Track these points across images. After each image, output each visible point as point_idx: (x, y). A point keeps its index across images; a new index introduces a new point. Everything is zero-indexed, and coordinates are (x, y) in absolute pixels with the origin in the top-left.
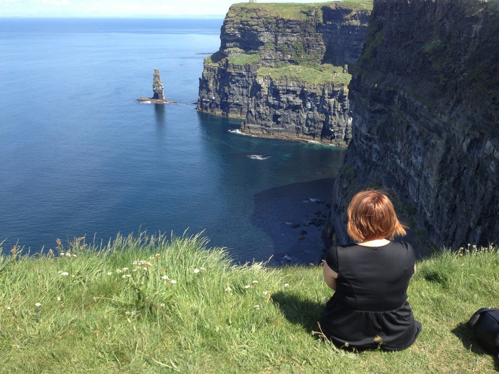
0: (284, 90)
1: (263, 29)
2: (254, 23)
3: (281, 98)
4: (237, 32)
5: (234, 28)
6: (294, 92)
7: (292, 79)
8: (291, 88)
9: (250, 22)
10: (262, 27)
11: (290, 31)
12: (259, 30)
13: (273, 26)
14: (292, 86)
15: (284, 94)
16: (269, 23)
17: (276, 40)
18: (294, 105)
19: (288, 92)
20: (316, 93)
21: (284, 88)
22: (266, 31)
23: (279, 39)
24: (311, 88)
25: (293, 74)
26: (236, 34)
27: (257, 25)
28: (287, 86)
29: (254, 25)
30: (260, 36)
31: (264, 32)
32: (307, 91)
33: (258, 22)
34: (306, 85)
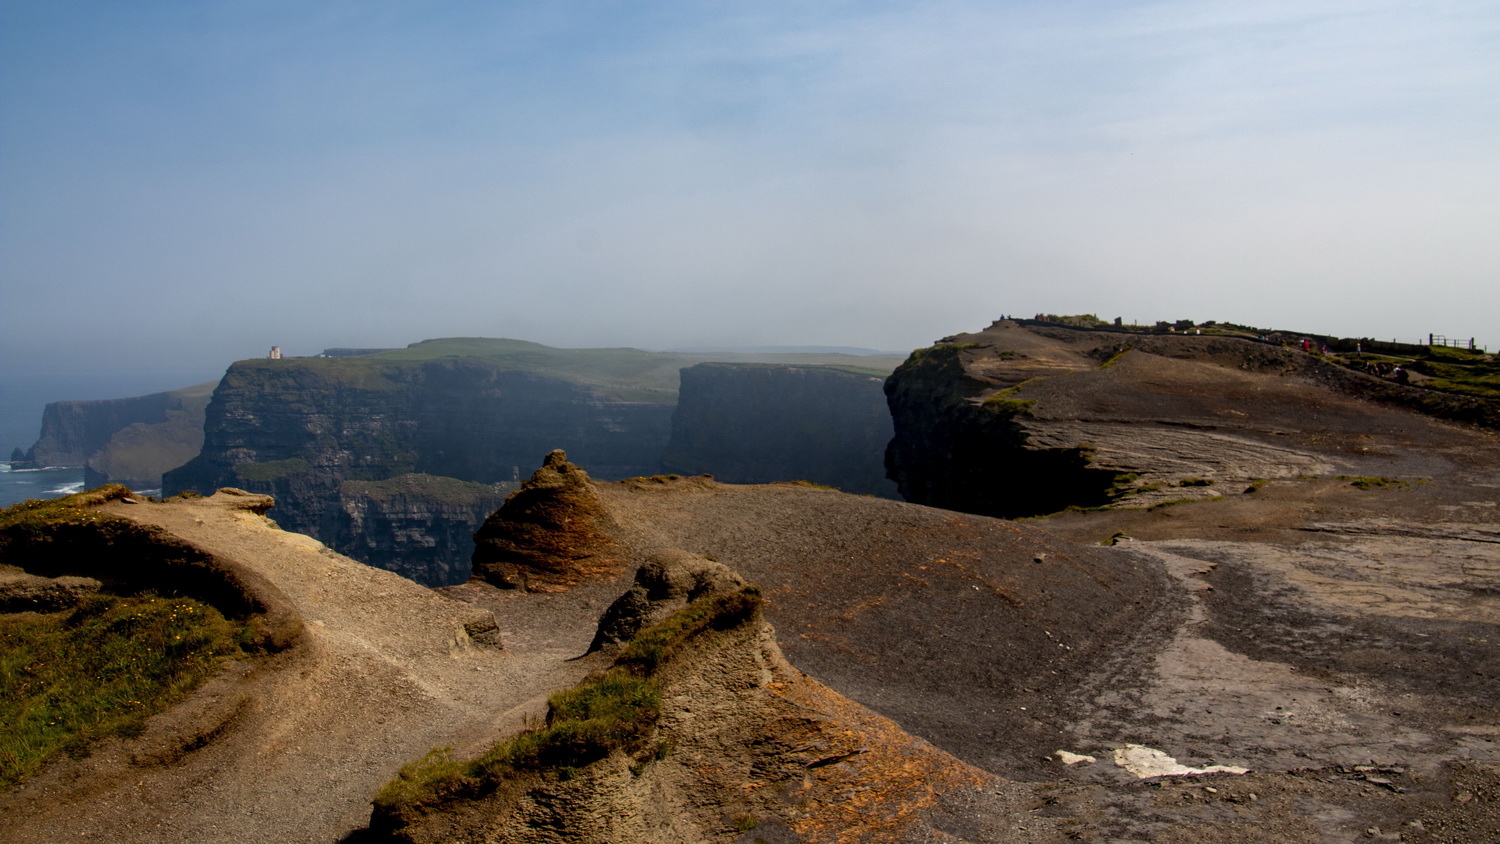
0: (400, 521)
1: (314, 410)
2: (291, 398)
3: (397, 536)
4: (251, 417)
5: (244, 408)
6: (420, 523)
7: (416, 498)
8: (415, 516)
9: (283, 397)
10: (310, 406)
11: (367, 410)
12: (306, 411)
13: (332, 402)
14: (417, 512)
15: (400, 528)
16: (324, 397)
17: (340, 431)
18: (423, 547)
19: (408, 523)
20: (466, 522)
21: (402, 516)
22: (318, 413)
23: (346, 426)
24: (456, 514)
25: (417, 490)
26: (250, 420)
27: (299, 401)
28: (405, 512)
29: (293, 402)
30: (307, 423)
31: (313, 414)
32: (448, 519)
33: (301, 396)
34: (445, 508)
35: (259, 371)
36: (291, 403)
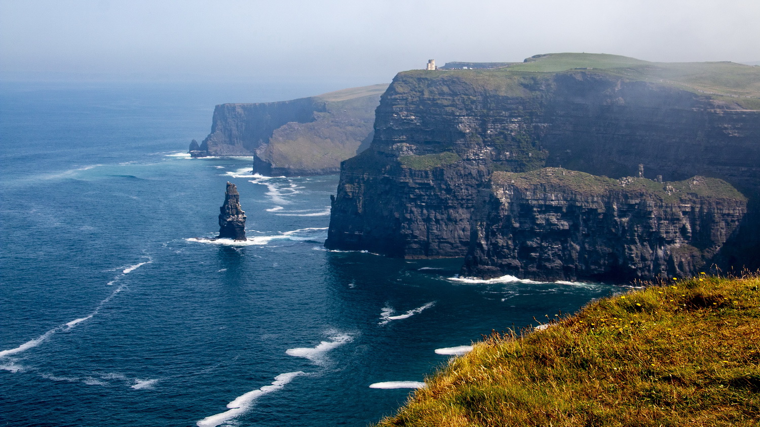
0: (540, 206)
1: (464, 113)
2: (445, 102)
3: (537, 219)
4: (413, 117)
5: (407, 110)
6: (557, 209)
7: (554, 188)
8: (553, 203)
9: (439, 102)
10: (461, 109)
11: (507, 114)
12: (458, 114)
13: (479, 108)
14: (554, 199)
15: (540, 212)
16: (473, 102)
17: (485, 130)
18: (559, 229)
19: (547, 209)
20: (596, 210)
21: (542, 202)
22: (467, 115)
23: (489, 127)
24: (588, 202)
25: (555, 181)
26: (412, 120)
27: (452, 105)
28: (545, 199)
29: (448, 106)
30: (458, 123)
31: (464, 116)
32: (581, 206)
33: (454, 101)
34: (578, 197)
35: (419, 79)
36: (446, 106)
